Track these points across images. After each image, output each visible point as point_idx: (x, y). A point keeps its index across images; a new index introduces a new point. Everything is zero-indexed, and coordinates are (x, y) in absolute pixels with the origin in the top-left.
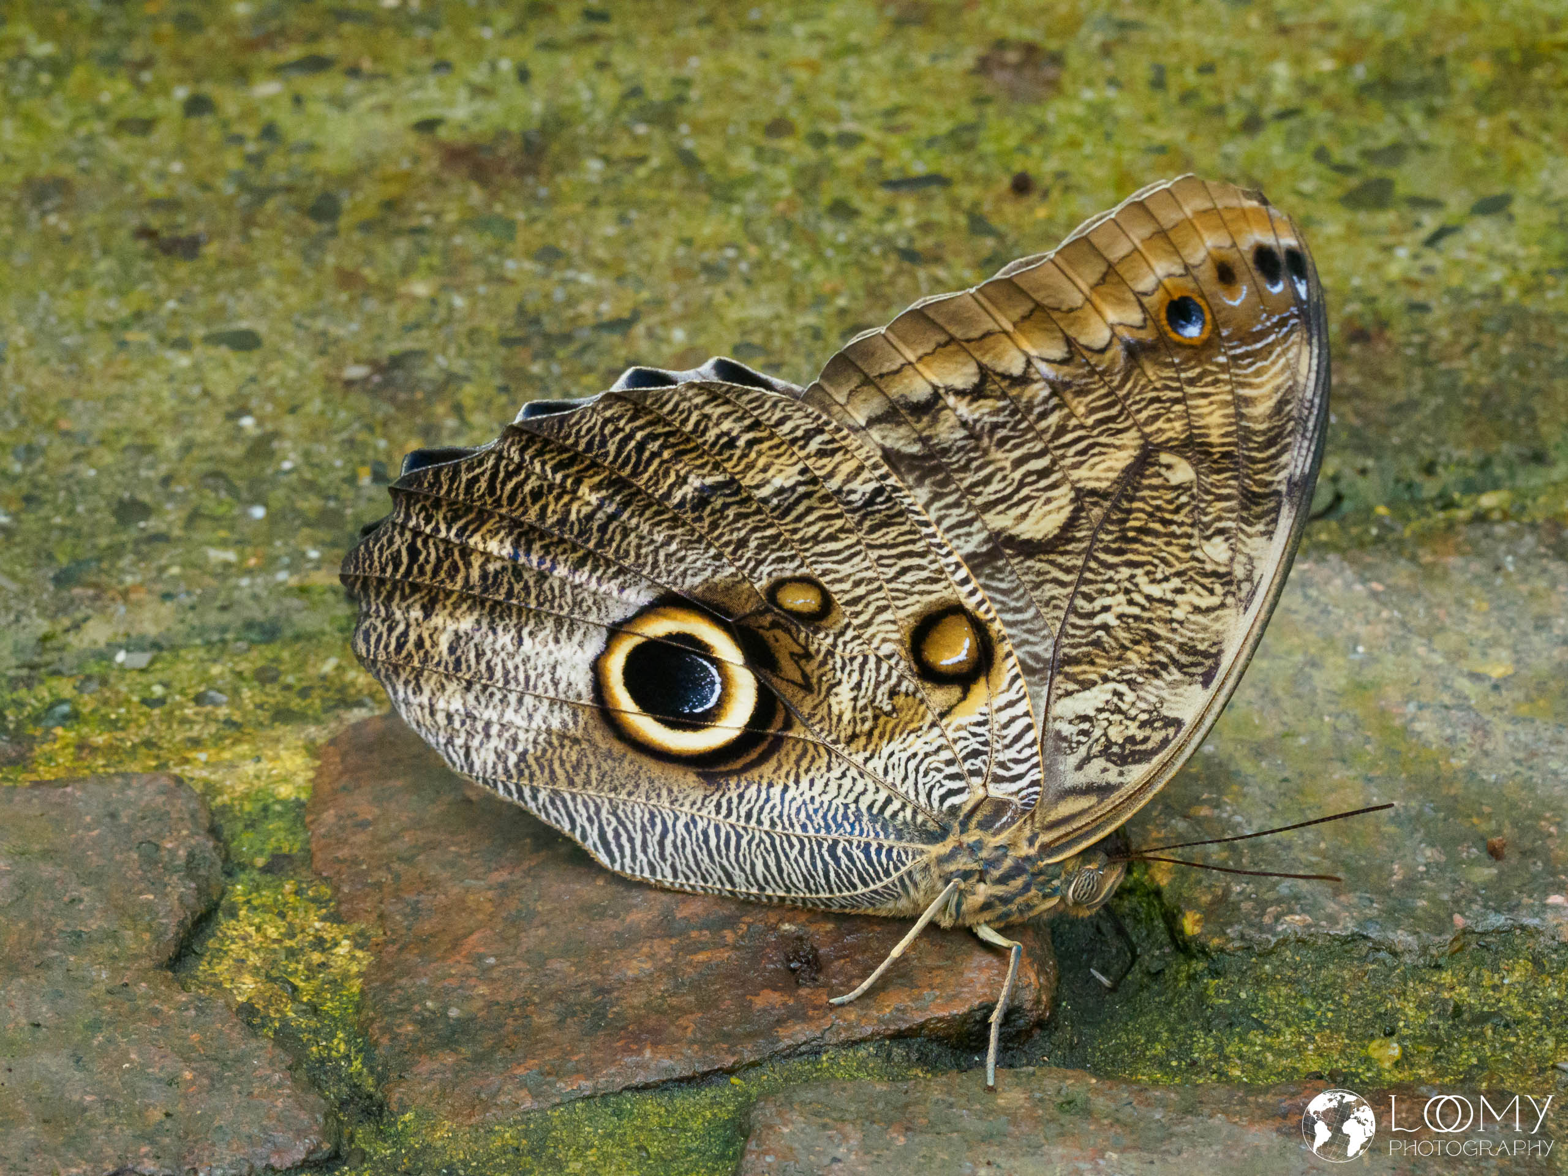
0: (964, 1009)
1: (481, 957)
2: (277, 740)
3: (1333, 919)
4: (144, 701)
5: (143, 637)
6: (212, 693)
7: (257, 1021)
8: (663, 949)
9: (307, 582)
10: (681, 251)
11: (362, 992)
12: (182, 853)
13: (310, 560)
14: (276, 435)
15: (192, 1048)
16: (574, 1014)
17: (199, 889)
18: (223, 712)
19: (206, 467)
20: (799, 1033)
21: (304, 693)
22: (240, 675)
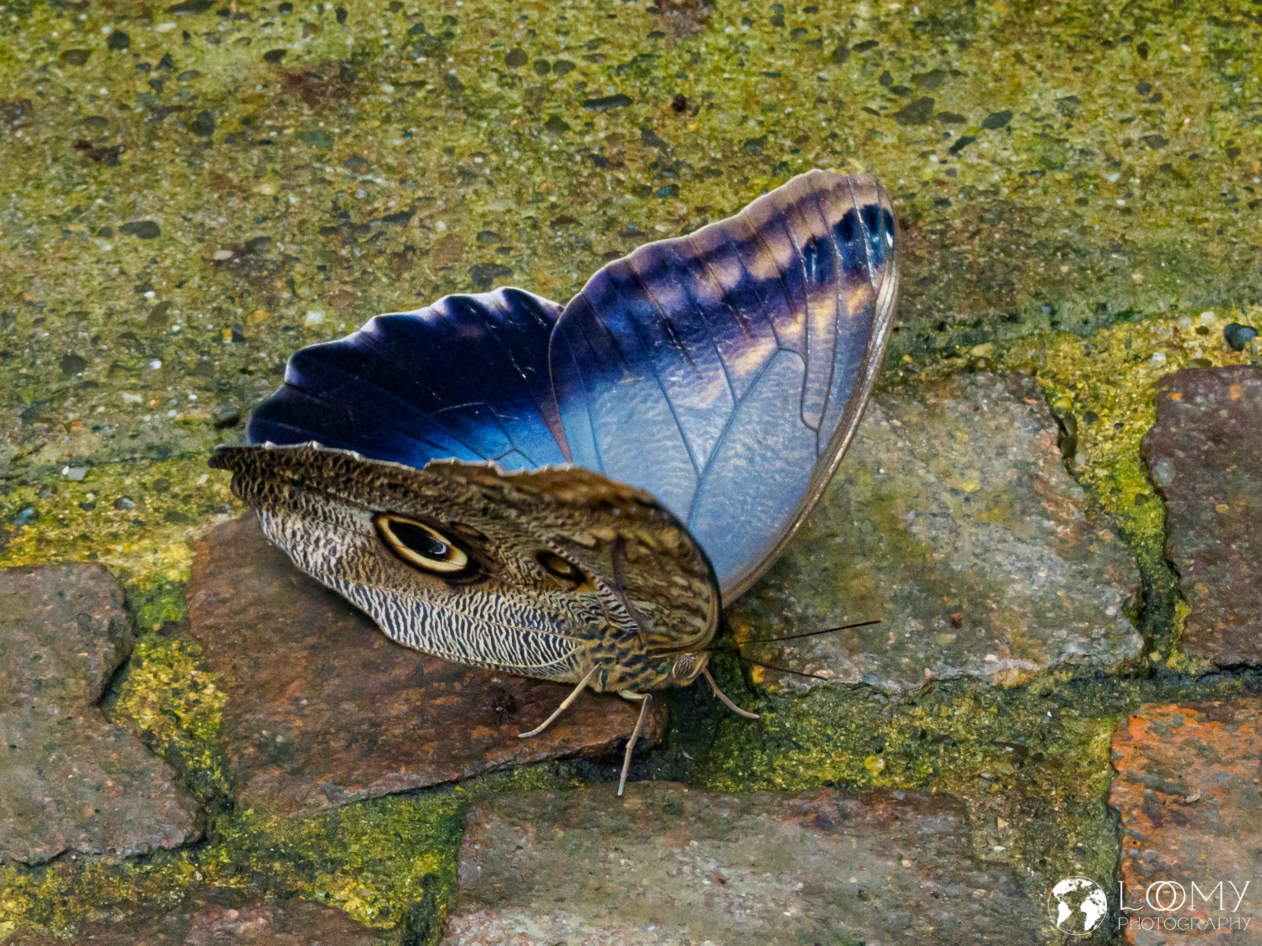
0: (605, 741)
1: (297, 700)
2: (168, 537)
3: (847, 673)
4: (81, 505)
5: (81, 457)
6: (125, 500)
7: (154, 742)
8: (414, 695)
9: (189, 417)
10: (445, 159)
11: (221, 723)
12: (106, 622)
13: (191, 402)
14: (168, 304)
15: (112, 764)
16: (357, 741)
17: (116, 649)
18: (133, 514)
19: (123, 329)
20: (501, 757)
21: (186, 499)
22: (144, 485)
